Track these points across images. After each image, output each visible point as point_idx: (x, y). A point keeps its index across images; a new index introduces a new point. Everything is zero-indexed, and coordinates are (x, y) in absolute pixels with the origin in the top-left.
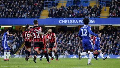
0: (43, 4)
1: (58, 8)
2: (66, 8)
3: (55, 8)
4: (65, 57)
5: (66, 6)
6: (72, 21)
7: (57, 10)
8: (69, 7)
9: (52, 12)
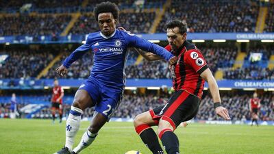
0: (217, 65)
1: (233, 69)
2: (242, 69)
3: (230, 69)
4: (242, 123)
5: (243, 66)
6: (250, 84)
7: (232, 71)
8: (246, 69)
9: (227, 73)
